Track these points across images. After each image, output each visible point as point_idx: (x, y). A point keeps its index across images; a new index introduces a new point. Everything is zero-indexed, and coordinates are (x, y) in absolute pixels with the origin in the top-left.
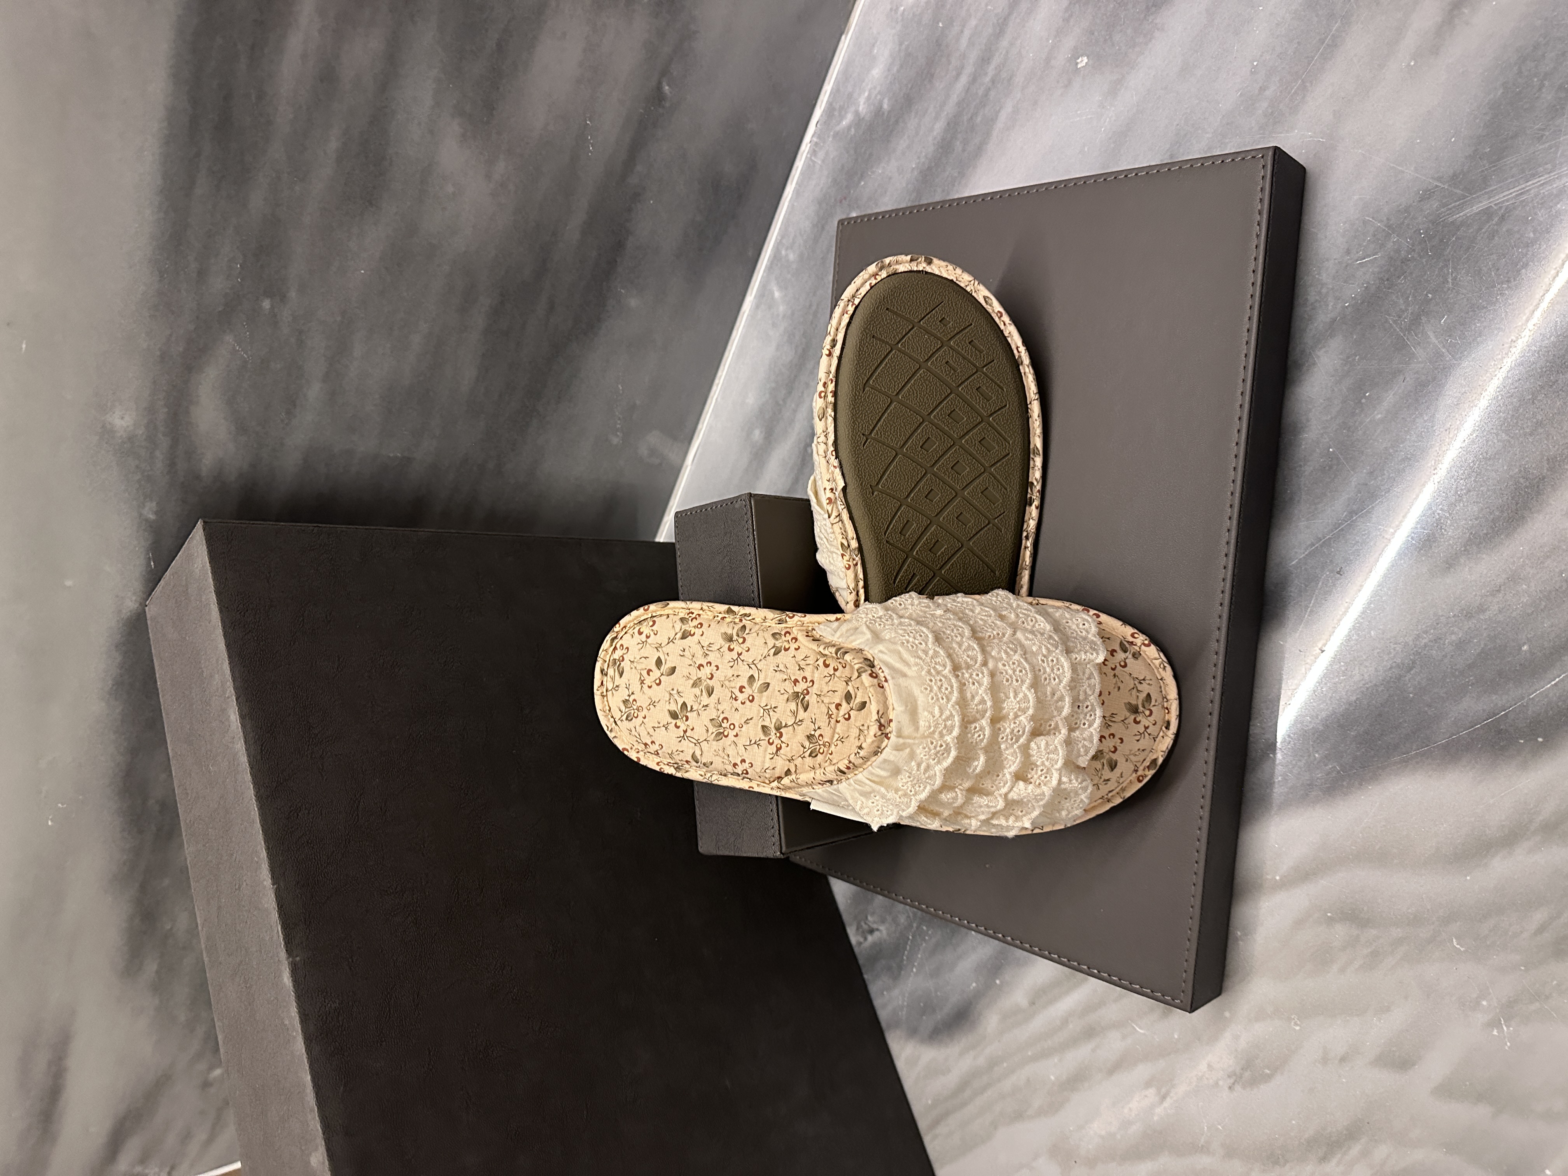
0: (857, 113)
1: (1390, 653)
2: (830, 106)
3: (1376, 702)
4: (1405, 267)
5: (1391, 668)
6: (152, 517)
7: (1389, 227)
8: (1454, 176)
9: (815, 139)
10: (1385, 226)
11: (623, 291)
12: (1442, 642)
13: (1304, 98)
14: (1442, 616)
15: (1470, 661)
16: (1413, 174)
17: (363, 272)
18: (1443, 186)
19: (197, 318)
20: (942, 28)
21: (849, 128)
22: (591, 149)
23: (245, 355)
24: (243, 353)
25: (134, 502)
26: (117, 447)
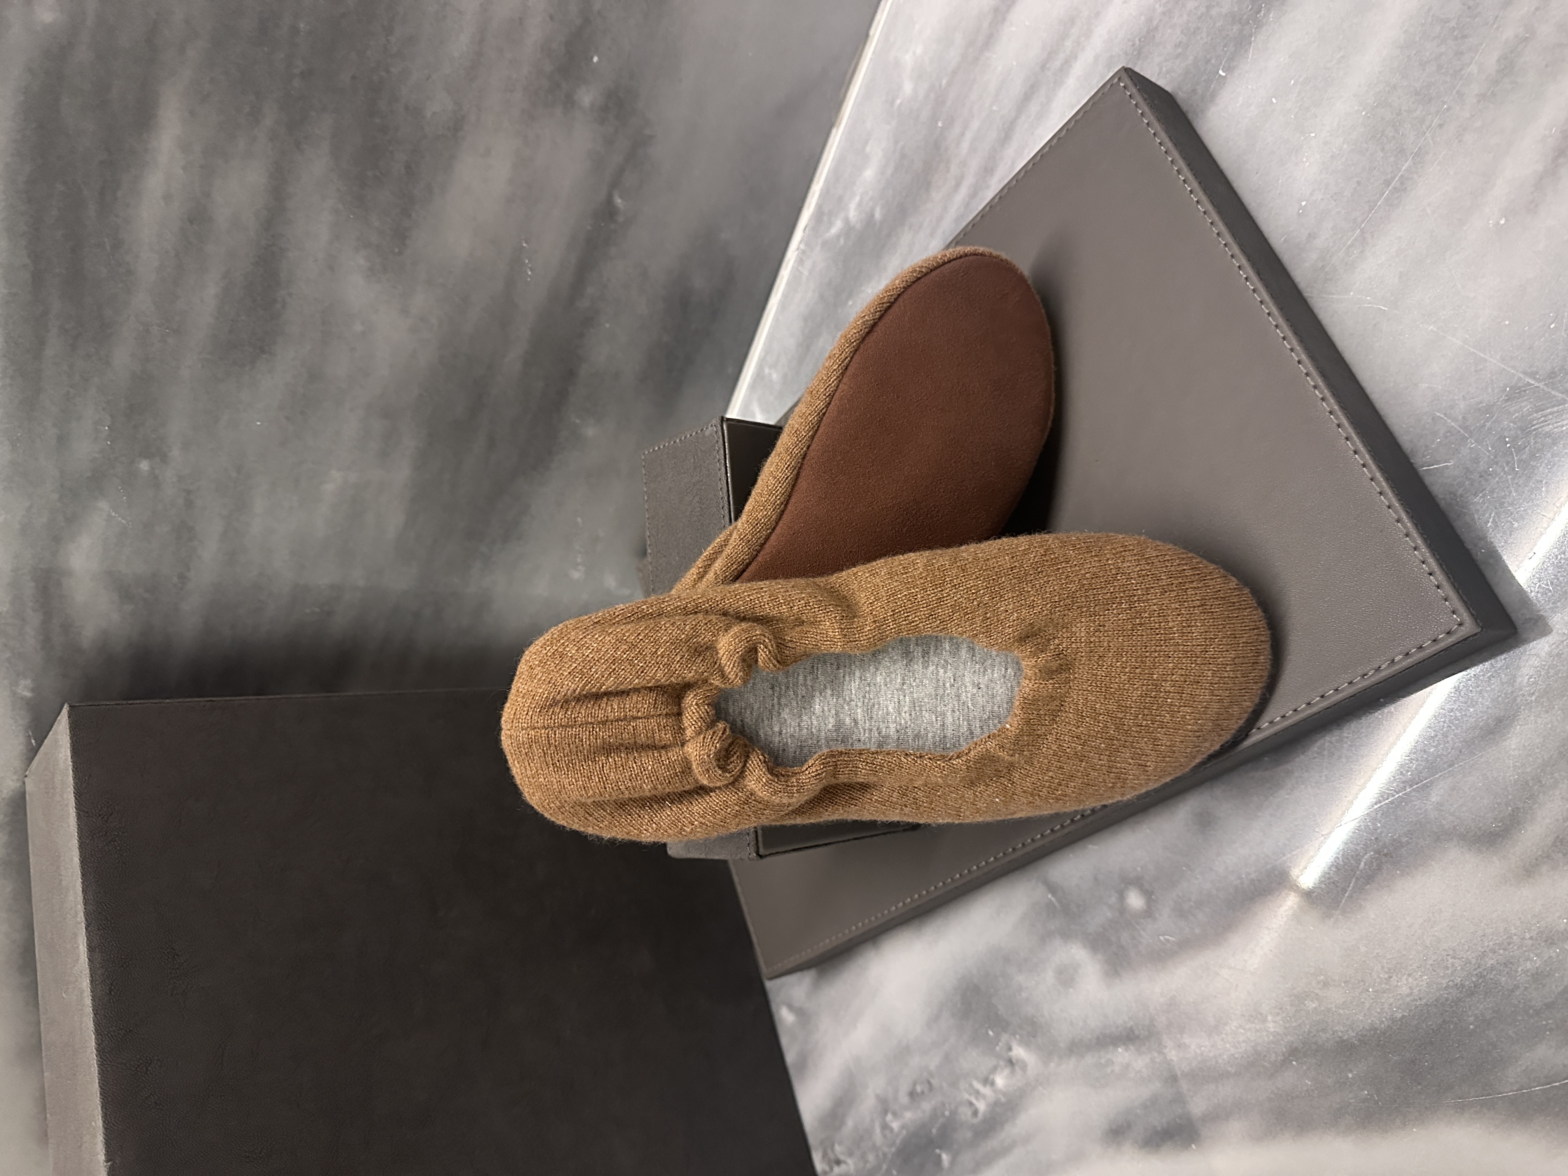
0: (847, 221)
1: (1447, 968)
2: (819, 207)
3: (1427, 1026)
4: (1483, 483)
5: (1447, 987)
6: (28, 694)
7: (1465, 428)
8: (1552, 375)
9: (801, 245)
10: (1460, 427)
11: (578, 421)
12: (1514, 969)
13: (1362, 252)
14: (1515, 935)
15: (1550, 1000)
16: (1499, 364)
17: (259, 423)
18: (1537, 384)
19: (62, 486)
20: (942, 128)
21: (838, 236)
22: (530, 273)
23: (123, 521)
24: (120, 519)
25: (6, 682)
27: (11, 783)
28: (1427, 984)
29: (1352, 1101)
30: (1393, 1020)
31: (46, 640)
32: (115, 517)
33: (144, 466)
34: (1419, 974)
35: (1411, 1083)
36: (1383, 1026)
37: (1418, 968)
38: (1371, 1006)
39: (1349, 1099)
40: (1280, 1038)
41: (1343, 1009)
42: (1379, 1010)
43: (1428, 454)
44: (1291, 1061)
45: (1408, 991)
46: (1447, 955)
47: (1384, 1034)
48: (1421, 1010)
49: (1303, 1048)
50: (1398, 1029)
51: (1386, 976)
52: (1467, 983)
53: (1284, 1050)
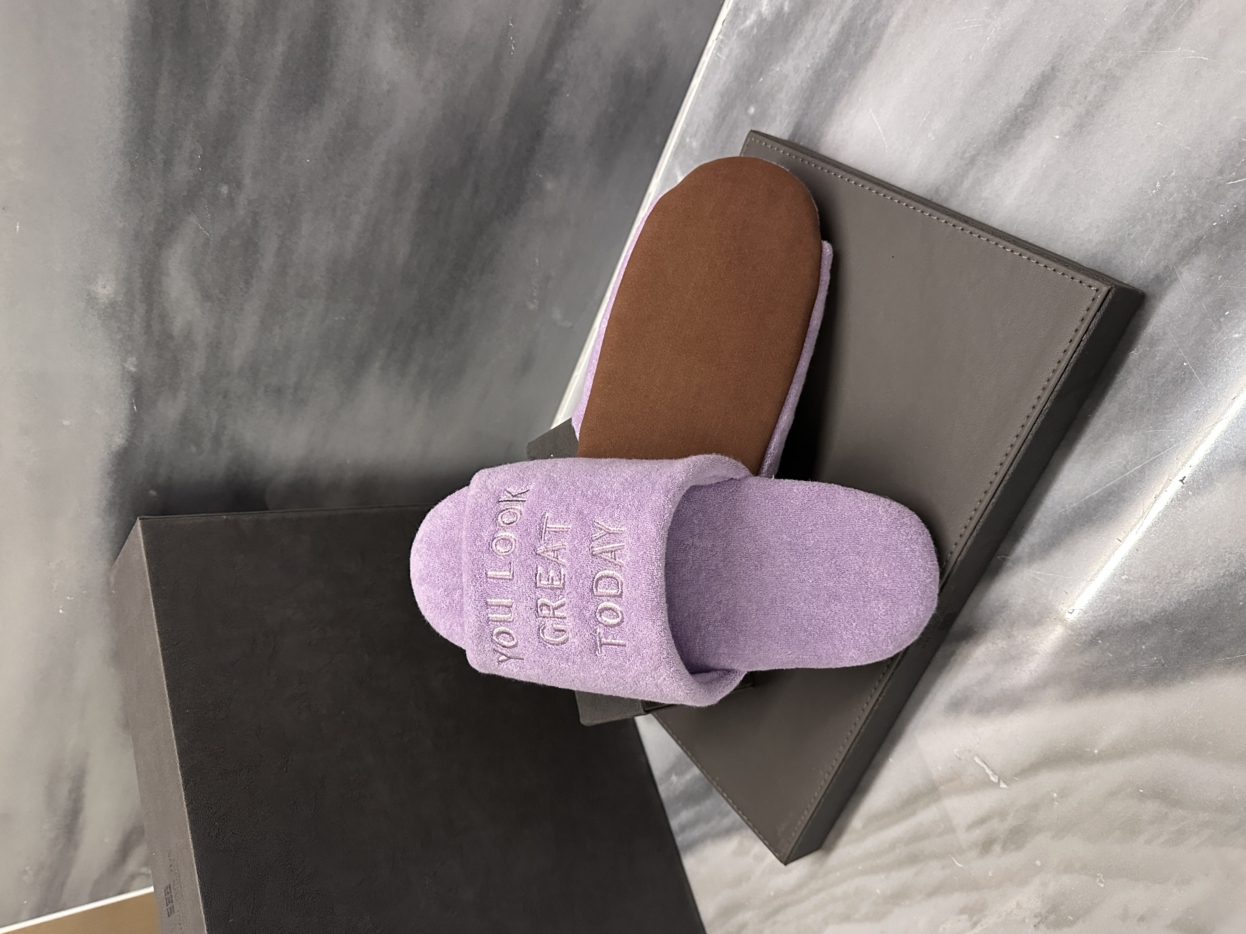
0: (759, 14)
3: (1206, 605)
5: (1224, 575)
9: (721, 36)
11: (540, 175)
13: (1190, 15)
17: (308, 161)
19: (165, 202)
21: (752, 27)
23: (207, 234)
24: (205, 232)
25: (118, 358)
26: (101, 312)
27: (119, 440)
28: (1208, 574)
29: (1145, 665)
30: (1180, 604)
31: (148, 327)
32: (202, 230)
33: (224, 189)
34: (1203, 567)
35: (1191, 648)
36: (1171, 608)
37: (1202, 563)
38: (1163, 594)
39: (1142, 664)
40: (1089, 624)
41: (1142, 598)
42: (1169, 597)
43: (1233, 172)
44: (1098, 640)
45: (1194, 581)
46: (1225, 552)
47: (1172, 614)
48: (1203, 595)
49: (1107, 630)
50: (1183, 610)
51: (1177, 571)
52: (1240, 571)
53: (1092, 632)
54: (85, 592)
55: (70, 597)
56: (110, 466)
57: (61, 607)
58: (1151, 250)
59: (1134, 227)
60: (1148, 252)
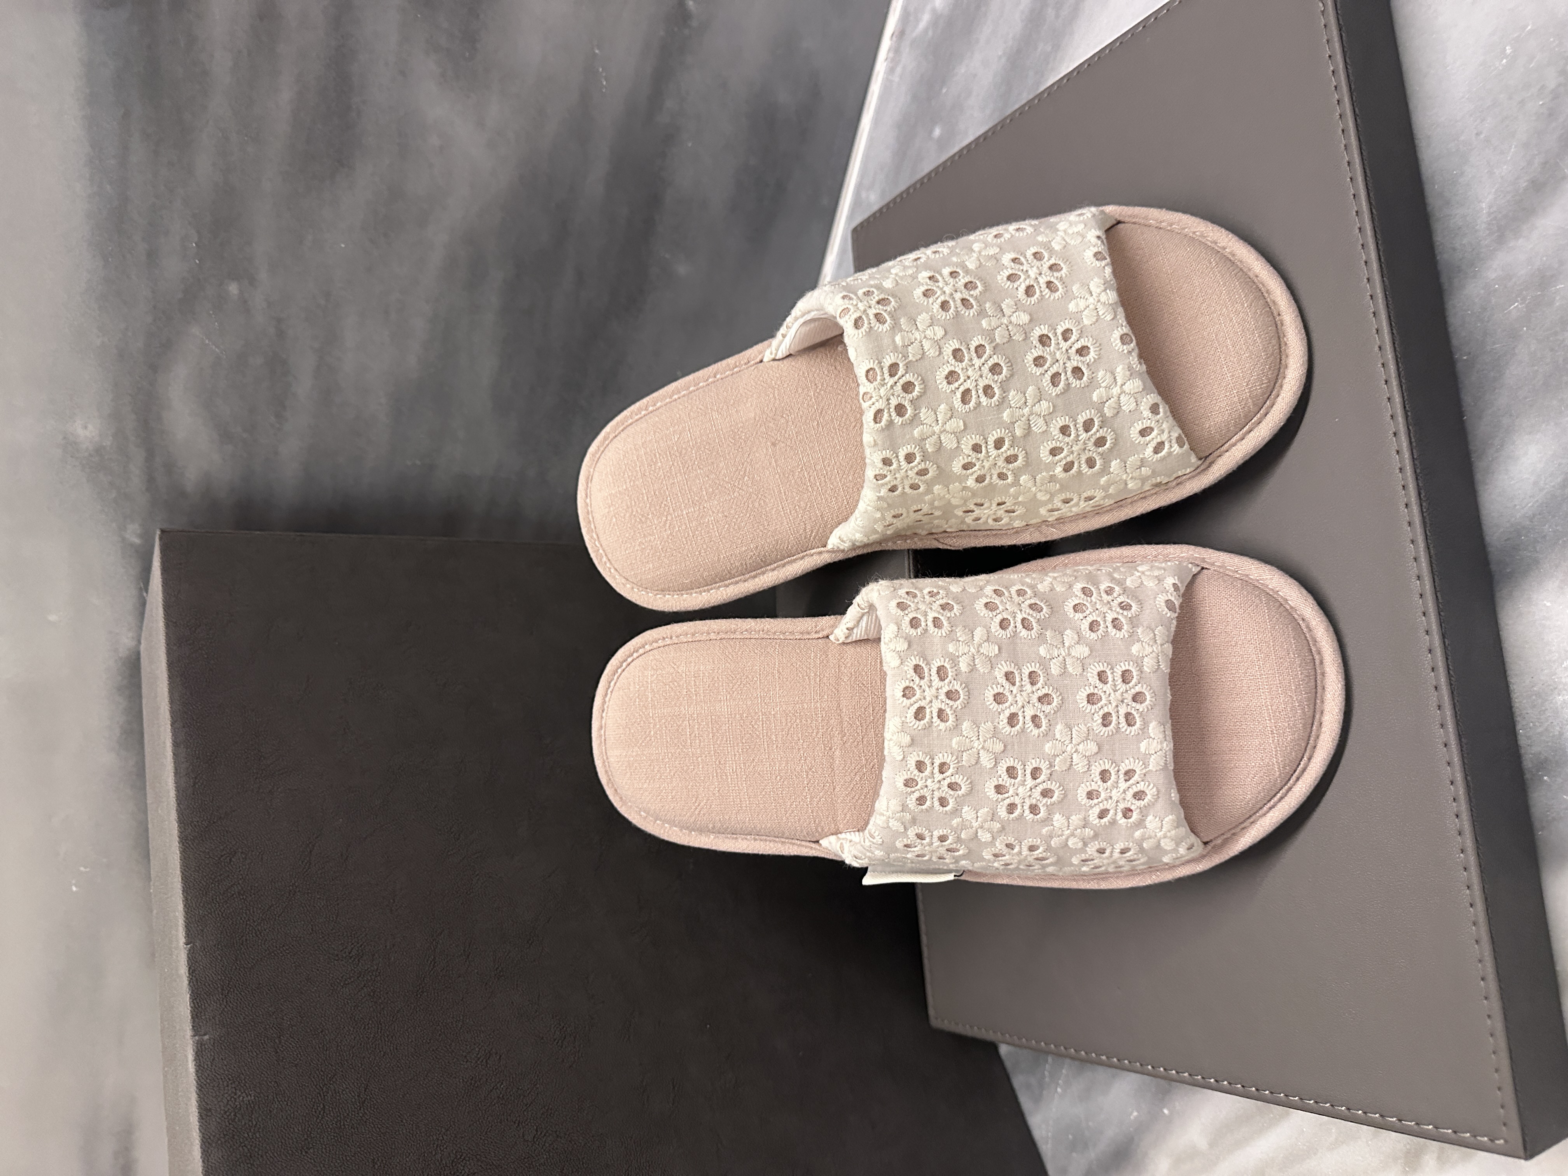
9: (891, 55)
11: (667, 256)
17: (343, 246)
19: (155, 307)
22: (605, 83)
23: (216, 349)
24: (214, 347)
25: (114, 525)
26: (84, 462)
27: (127, 641)
31: (151, 480)
32: (209, 344)
33: (233, 288)
54: (105, 860)
55: (85, 868)
56: (120, 678)
57: (74, 882)
58: (1515, 147)
59: (1483, 120)
60: (1512, 150)
